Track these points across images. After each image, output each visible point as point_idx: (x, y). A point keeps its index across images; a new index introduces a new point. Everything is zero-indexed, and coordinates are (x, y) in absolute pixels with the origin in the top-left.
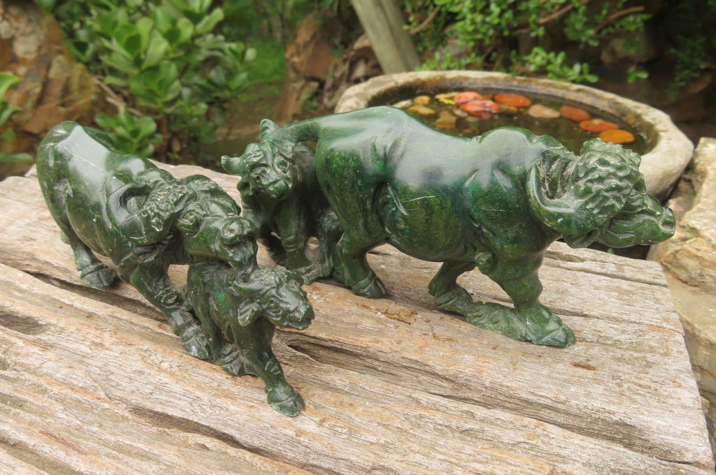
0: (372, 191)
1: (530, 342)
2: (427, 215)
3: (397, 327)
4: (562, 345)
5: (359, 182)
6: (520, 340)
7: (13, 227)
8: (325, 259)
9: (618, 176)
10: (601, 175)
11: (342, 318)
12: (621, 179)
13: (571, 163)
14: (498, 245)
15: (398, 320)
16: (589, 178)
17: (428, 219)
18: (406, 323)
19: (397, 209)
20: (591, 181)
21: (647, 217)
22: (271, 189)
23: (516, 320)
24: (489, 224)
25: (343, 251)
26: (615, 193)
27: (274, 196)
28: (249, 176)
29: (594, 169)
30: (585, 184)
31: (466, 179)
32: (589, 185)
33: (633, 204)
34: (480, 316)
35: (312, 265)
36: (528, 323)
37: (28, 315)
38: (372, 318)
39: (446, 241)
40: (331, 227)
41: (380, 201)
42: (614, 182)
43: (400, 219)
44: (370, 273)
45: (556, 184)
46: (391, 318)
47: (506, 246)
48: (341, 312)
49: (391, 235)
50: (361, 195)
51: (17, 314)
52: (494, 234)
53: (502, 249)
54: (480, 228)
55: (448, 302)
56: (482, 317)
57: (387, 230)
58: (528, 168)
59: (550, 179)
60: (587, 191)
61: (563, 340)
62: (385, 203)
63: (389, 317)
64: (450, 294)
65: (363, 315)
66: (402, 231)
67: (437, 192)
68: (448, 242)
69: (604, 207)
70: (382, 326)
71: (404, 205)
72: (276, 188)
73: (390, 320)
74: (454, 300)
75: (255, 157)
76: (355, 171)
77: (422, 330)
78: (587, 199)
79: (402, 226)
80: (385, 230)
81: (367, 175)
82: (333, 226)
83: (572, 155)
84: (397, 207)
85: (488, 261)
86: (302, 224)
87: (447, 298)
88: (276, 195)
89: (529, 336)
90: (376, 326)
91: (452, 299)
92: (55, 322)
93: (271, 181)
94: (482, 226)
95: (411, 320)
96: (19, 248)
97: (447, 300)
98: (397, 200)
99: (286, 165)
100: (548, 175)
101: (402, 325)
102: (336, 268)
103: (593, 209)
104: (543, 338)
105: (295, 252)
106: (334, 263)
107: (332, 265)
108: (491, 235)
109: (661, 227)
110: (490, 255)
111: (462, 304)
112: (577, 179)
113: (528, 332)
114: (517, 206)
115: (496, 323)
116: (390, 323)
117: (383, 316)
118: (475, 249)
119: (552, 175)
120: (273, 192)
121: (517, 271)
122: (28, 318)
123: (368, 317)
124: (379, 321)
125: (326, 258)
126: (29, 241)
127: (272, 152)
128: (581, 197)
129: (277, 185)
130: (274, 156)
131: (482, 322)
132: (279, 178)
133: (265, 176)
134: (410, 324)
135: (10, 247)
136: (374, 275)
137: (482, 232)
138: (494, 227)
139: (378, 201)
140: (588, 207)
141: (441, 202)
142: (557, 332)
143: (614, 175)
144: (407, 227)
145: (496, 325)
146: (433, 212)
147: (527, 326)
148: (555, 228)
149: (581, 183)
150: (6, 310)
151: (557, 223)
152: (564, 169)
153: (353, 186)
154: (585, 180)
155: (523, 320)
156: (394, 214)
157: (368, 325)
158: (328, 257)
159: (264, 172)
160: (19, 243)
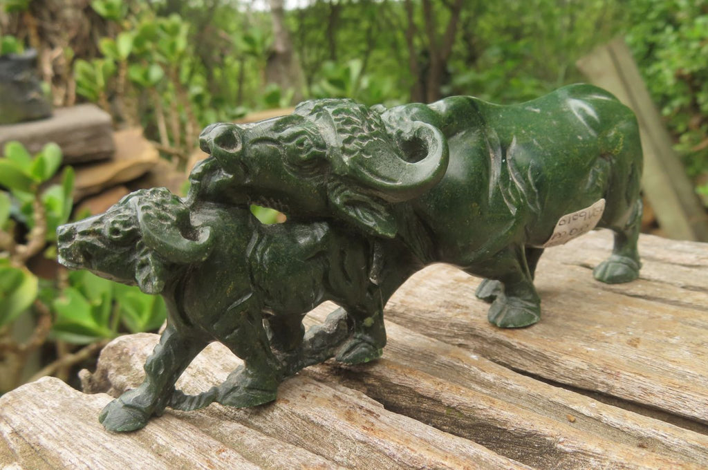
7: (424, 289)
37: (528, 429)
51: (505, 424)
92: (599, 450)
96: (445, 319)
122: (530, 435)
126: (456, 308)
135: (430, 315)
150: (481, 416)
160: (443, 310)
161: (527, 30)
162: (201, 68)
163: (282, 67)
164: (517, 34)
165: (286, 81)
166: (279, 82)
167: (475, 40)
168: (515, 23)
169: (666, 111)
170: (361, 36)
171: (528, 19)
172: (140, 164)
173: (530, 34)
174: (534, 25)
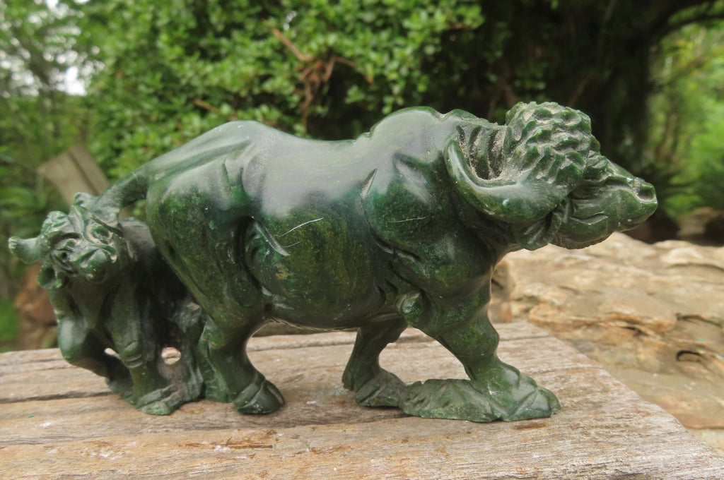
0: (232, 234)
1: (500, 420)
2: (316, 248)
3: (252, 457)
4: (547, 415)
5: (211, 225)
6: (486, 422)
8: (189, 375)
9: (567, 127)
10: (545, 129)
11: (160, 471)
12: (572, 130)
13: (498, 134)
14: (424, 272)
15: (251, 447)
16: (530, 136)
17: (318, 254)
18: (265, 447)
19: (272, 251)
20: (533, 140)
21: (617, 188)
22: (84, 265)
23: (472, 393)
24: (407, 244)
25: (210, 346)
26: (571, 150)
27: (91, 276)
28: (51, 257)
29: (532, 125)
30: (527, 147)
31: (361, 185)
32: (532, 145)
33: (596, 167)
34: (422, 401)
35: (171, 385)
36: (491, 392)
38: (209, 456)
39: (352, 284)
40: (190, 322)
41: (247, 249)
42: (565, 136)
43: (279, 266)
44: (257, 376)
45: (485, 166)
46: (239, 448)
47: (437, 272)
48: (154, 463)
49: (271, 298)
50: (217, 245)
52: (417, 258)
53: (433, 278)
54: (395, 256)
55: (373, 393)
56: (425, 402)
57: (265, 292)
58: (442, 149)
59: (476, 161)
60: (533, 155)
61: (545, 407)
62: (255, 250)
63: (236, 448)
64: (373, 382)
65: (193, 456)
66: (285, 283)
67: (324, 212)
68: (355, 285)
69: (561, 172)
70: (227, 462)
71: (280, 242)
72: (92, 263)
73: (238, 450)
74: (381, 389)
75: (55, 226)
76: (202, 210)
77: (292, 449)
78: (534, 166)
79: (283, 275)
80: (261, 293)
81: (220, 210)
82: (193, 320)
83: (495, 126)
84: (271, 248)
85: (417, 305)
86: (147, 325)
87: (371, 389)
88: (93, 273)
89: (498, 412)
90: (219, 465)
91: (378, 389)
93: (83, 253)
94: (397, 252)
95: (272, 442)
97: (370, 391)
98: (268, 237)
99: (107, 235)
100: (472, 156)
101: (260, 452)
102: (207, 382)
103: (546, 179)
104: (516, 409)
105: (141, 367)
106: (204, 377)
107: (201, 379)
108: (412, 259)
109: (638, 198)
110: (417, 296)
111: (394, 393)
112: (514, 144)
113: (495, 406)
114: (440, 208)
115: (447, 404)
116: (239, 454)
117: (225, 449)
118: (395, 290)
119: (477, 154)
120: (86, 271)
121: (459, 310)
123: (202, 457)
124: (220, 457)
125: (192, 372)
127: (84, 218)
128: (526, 165)
129: (92, 258)
130: (86, 222)
131: (426, 409)
132: (94, 248)
133: (74, 250)
134: (271, 447)
136: (261, 377)
137: (400, 260)
138: (415, 246)
139: (244, 250)
140: (538, 177)
141: (332, 225)
142: (532, 396)
143: (563, 127)
144: (292, 274)
145: (447, 408)
146: (324, 242)
147: (491, 398)
148: (502, 216)
149: (521, 149)
151: (502, 207)
152: (491, 144)
153: (204, 235)
154: (524, 143)
155: (482, 390)
156: (269, 259)
157: (205, 467)
158: (195, 370)
159: (72, 244)
161: (7, 135)
173: (11, 140)
174: (14, 130)
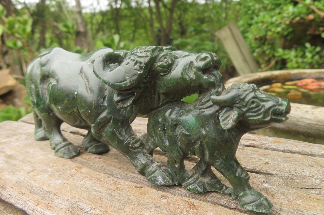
161: (207, 19)
162: (56, 40)
163: (83, 39)
164: (202, 21)
165: (85, 45)
166: (82, 46)
167: (184, 24)
168: (201, 16)
169: (255, 54)
170: (132, 24)
171: (206, 14)
172: (6, 87)
173: (208, 21)
174: (210, 17)
